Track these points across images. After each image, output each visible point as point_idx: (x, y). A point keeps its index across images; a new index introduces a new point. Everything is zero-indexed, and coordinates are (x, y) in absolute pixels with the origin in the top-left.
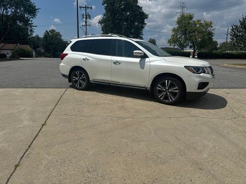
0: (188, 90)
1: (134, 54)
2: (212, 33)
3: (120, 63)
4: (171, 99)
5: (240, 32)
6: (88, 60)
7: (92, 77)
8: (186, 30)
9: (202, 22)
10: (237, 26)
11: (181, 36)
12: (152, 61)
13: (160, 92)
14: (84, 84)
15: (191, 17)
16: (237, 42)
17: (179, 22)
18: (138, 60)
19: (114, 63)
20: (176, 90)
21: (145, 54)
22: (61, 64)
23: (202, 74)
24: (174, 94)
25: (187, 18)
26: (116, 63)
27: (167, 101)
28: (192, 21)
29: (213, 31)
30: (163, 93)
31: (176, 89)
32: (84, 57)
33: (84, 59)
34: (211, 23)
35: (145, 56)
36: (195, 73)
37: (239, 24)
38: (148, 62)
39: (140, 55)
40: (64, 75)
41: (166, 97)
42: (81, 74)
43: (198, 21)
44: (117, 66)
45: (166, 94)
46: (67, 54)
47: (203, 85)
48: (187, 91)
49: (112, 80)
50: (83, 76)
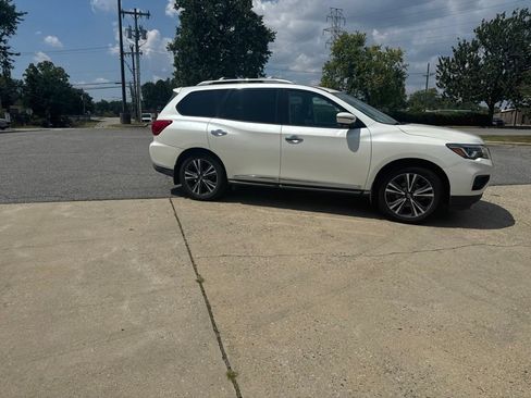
0: (454, 192)
1: (338, 121)
2: (404, 73)
3: (300, 140)
4: (418, 211)
5: (452, 71)
6: (224, 134)
7: (234, 172)
8: (353, 66)
9: (383, 50)
10: (448, 61)
11: (342, 79)
12: (376, 135)
13: (392, 198)
14: (213, 187)
15: (360, 41)
16: (448, 91)
17: (337, 51)
18: (343, 132)
19: (287, 139)
20: (430, 192)
21: (357, 119)
22: (154, 144)
23: (479, 159)
24: (424, 202)
25: (353, 41)
26: (292, 139)
27: (409, 216)
28: (362, 48)
29: (404, 70)
30: (399, 201)
31: (428, 192)
32: (215, 128)
33: (215, 133)
34: (400, 53)
35: (359, 124)
36: (466, 157)
37: (452, 56)
38: (365, 136)
39: (350, 122)
40: (161, 169)
41: (407, 209)
42: (205, 166)
43: (376, 48)
44: (296, 146)
45: (408, 201)
46: (168, 123)
47: (481, 181)
48: (451, 194)
49: (283, 176)
50: (212, 170)
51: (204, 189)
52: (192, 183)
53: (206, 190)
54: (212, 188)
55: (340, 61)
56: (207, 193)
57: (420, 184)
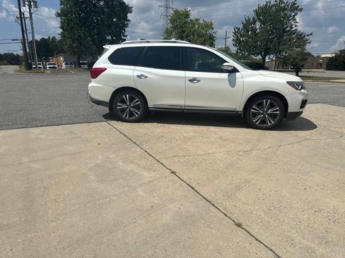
0: (290, 110)
2: (214, 37)
3: (199, 81)
4: (270, 122)
5: (242, 36)
6: (146, 77)
7: (153, 102)
9: (201, 22)
10: (239, 29)
13: (255, 115)
15: (187, 15)
16: (240, 49)
18: (225, 75)
19: (189, 80)
23: (303, 90)
24: (273, 116)
26: (192, 80)
27: (265, 125)
28: (188, 20)
29: (214, 35)
30: (259, 116)
31: (276, 110)
32: (139, 74)
33: (139, 77)
35: (235, 70)
37: (241, 27)
38: (240, 78)
39: (230, 69)
41: (263, 121)
42: (132, 99)
43: (197, 20)
44: (195, 85)
45: (264, 117)
47: (304, 103)
49: (187, 104)
50: (137, 102)
51: (131, 114)
52: (123, 111)
53: (134, 115)
54: (137, 114)
55: (175, 28)
56: (134, 117)
57: (272, 106)
